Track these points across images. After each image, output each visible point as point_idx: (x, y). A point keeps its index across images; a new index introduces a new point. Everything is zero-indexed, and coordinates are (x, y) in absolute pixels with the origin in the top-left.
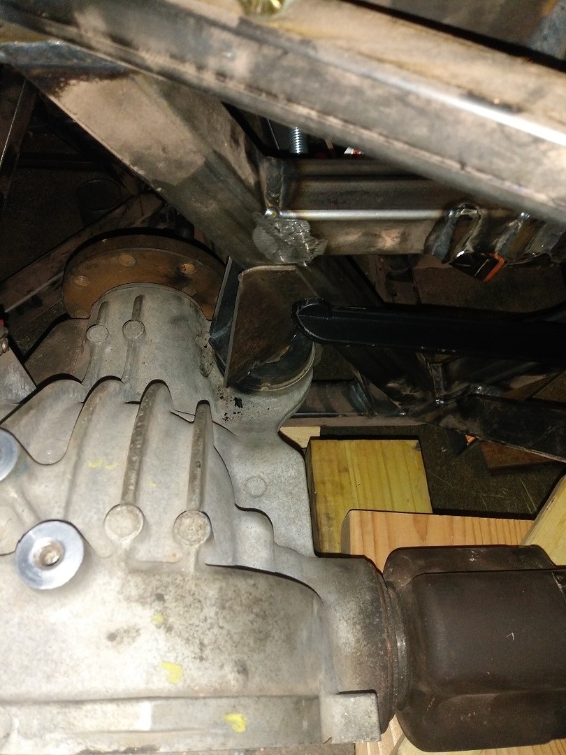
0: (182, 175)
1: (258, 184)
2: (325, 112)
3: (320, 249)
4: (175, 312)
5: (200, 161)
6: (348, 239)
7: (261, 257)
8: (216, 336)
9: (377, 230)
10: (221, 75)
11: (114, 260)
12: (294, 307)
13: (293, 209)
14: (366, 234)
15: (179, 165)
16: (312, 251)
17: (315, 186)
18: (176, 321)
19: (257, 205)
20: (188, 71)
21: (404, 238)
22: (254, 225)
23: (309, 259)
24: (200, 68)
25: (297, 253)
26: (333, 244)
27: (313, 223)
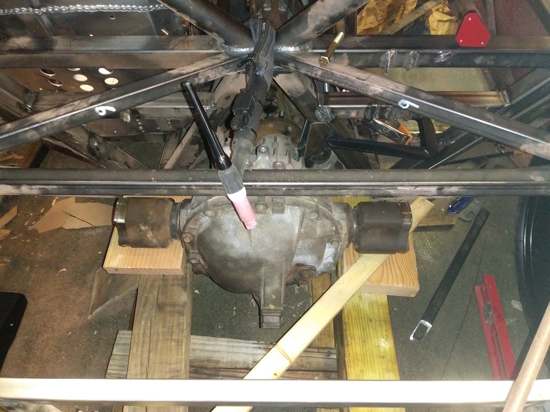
0: (299, 95)
1: (317, 98)
2: (335, 80)
3: (334, 117)
4: (286, 142)
5: (304, 91)
6: (342, 113)
7: (317, 120)
8: (300, 148)
9: (349, 111)
10: (316, 74)
11: (267, 125)
12: (326, 137)
13: (326, 105)
14: (347, 112)
15: (299, 92)
16: (331, 117)
17: (332, 99)
18: (287, 144)
19: (317, 103)
20: (310, 74)
21: (358, 113)
22: (316, 109)
23: (331, 119)
24: (312, 73)
25: (327, 118)
26: (337, 115)
27: (332, 109)
